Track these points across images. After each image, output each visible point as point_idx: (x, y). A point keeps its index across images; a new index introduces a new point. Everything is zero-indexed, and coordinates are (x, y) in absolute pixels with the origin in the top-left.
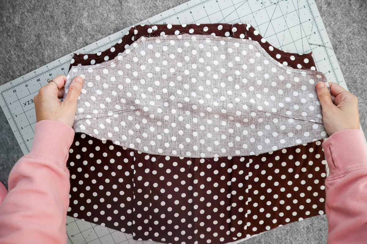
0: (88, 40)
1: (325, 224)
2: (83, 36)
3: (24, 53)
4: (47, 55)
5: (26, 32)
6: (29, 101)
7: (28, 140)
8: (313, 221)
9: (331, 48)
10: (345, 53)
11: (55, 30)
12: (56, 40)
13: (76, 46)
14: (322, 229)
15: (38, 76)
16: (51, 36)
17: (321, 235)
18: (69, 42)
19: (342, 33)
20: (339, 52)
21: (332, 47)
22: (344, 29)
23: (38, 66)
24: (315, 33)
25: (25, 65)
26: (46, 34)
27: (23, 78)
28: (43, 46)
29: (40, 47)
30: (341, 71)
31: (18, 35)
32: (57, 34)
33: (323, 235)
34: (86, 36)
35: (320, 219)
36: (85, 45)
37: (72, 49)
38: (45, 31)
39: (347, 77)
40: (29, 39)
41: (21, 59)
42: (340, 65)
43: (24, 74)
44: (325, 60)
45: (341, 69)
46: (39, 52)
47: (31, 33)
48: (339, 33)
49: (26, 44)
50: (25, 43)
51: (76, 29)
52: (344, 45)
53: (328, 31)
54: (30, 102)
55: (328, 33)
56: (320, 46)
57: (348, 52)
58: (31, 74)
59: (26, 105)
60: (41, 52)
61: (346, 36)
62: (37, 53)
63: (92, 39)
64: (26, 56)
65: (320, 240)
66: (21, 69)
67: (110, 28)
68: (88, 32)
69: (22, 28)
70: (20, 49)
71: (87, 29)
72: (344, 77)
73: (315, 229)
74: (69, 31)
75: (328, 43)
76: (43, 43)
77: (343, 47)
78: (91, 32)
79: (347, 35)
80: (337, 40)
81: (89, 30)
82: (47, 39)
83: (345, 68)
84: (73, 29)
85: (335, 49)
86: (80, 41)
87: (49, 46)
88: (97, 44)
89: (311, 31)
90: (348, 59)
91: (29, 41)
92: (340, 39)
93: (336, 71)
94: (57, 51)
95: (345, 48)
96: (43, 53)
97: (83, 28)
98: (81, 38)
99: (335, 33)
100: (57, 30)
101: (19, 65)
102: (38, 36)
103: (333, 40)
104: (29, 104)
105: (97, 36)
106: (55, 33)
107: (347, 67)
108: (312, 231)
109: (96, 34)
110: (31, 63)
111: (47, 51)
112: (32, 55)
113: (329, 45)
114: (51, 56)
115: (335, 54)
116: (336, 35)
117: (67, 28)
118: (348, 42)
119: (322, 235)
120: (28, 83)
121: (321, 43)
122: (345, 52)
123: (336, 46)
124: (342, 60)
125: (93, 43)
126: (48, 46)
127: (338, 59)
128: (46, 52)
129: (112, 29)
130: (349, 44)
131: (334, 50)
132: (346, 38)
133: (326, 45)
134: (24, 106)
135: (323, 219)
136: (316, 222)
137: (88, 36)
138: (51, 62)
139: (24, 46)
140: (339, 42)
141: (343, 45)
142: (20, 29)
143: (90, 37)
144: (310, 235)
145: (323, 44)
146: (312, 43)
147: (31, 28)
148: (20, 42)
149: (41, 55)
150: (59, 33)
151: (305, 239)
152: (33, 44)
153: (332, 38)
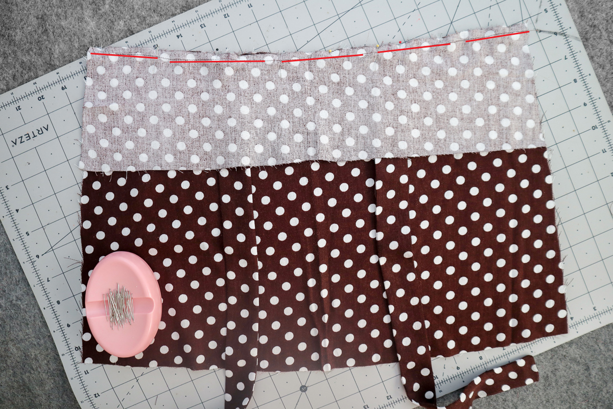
0: (134, 24)
1: (579, 371)
2: (125, 18)
3: (16, 48)
4: (57, 52)
5: (21, 10)
6: (22, 137)
7: (17, 211)
8: (556, 364)
9: (576, 38)
10: (602, 47)
11: (73, 7)
12: (76, 25)
13: (112, 36)
14: (574, 381)
15: (40, 91)
16: (66, 18)
17: (572, 392)
18: (99, 29)
19: (596, 11)
20: (591, 44)
21: (578, 36)
22: (600, 4)
23: (40, 73)
24: (546, 11)
25: (17, 71)
26: (57, 15)
27: (12, 94)
28: (52, 37)
29: (45, 37)
30: (596, 80)
31: (5, 15)
32: (78, 15)
33: (576, 393)
34: (132, 17)
35: (570, 360)
36: (129, 35)
37: (104, 41)
38: (56, 10)
39: (608, 91)
40: (25, 24)
41: (10, 60)
42: (595, 69)
43: (14, 88)
44: (566, 59)
45: (598, 76)
46: (43, 47)
47: (28, 12)
48: (592, 10)
49: (19, 33)
50: (18, 30)
51: (114, 5)
52: (601, 33)
53: (570, 7)
54: (24, 139)
55: (571, 10)
56: (556, 34)
57: (609, 45)
58: (28, 87)
59: (16, 144)
60: (46, 48)
61: (604, 15)
62: (40, 49)
63: (141, 23)
64: (19, 53)
65: (571, 402)
66: (9, 77)
67: (175, 5)
68: (135, 11)
69: (12, 4)
70: (8, 42)
71: (133, 6)
72: (603, 90)
73: (560, 380)
74: (99, 10)
75: (570, 28)
76: (52, 30)
77: (599, 35)
78: (139, 12)
79: (607, 14)
80: (588, 24)
81: (136, 7)
82: (58, 23)
83: (604, 73)
84: (107, 6)
85: (585, 39)
86: (119, 27)
87: (63, 36)
88: (150, 32)
89: (540, 7)
90: (609, 58)
91: (25, 26)
92: (593, 21)
93: (588, 80)
94: (76, 45)
95: (603, 37)
96: (50, 49)
97: (126, 4)
98: (122, 23)
99: (583, 11)
100: (79, 8)
101: (6, 71)
102: (42, 19)
103: (580, 23)
104: (21, 142)
105: (151, 19)
106: (74, 13)
107: (607, 72)
108: (554, 384)
109: (148, 15)
110: (29, 67)
111: (58, 45)
112: (31, 52)
113: (573, 32)
114: (66, 54)
115: (586, 48)
116: (585, 14)
117: (96, 5)
118: (609, 27)
119: (574, 393)
120: (21, 103)
121: (558, 30)
122: (603, 45)
123: (586, 33)
124: (597, 60)
125: (144, 31)
126: (60, 36)
127: (591, 58)
128: (56, 46)
129: (178, 5)
130: (610, 30)
131: (583, 42)
132: (604, 19)
133: (568, 32)
134: (13, 146)
135: (576, 361)
136: (561, 367)
137: (134, 18)
138: (65, 65)
139: (15, 36)
140: (591, 26)
141: (599, 32)
142: (10, 5)
143: (137, 20)
144: (552, 392)
145: (561, 30)
146: (542, 30)
147: (30, 2)
148: (9, 29)
149: (48, 52)
150: (81, 13)
151: (541, 400)
152: (34, 33)
153: (578, 21)
